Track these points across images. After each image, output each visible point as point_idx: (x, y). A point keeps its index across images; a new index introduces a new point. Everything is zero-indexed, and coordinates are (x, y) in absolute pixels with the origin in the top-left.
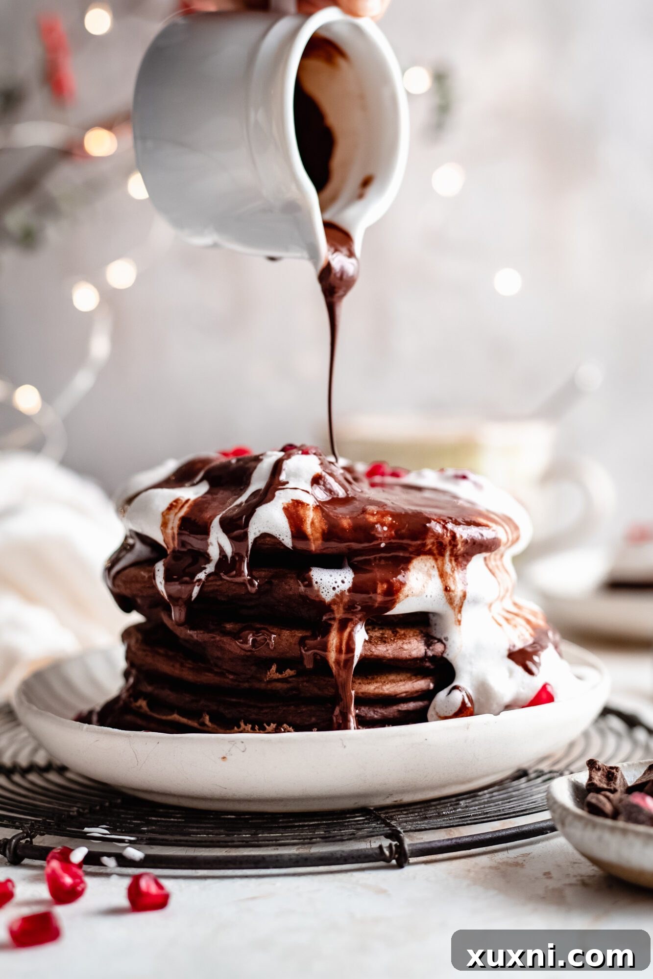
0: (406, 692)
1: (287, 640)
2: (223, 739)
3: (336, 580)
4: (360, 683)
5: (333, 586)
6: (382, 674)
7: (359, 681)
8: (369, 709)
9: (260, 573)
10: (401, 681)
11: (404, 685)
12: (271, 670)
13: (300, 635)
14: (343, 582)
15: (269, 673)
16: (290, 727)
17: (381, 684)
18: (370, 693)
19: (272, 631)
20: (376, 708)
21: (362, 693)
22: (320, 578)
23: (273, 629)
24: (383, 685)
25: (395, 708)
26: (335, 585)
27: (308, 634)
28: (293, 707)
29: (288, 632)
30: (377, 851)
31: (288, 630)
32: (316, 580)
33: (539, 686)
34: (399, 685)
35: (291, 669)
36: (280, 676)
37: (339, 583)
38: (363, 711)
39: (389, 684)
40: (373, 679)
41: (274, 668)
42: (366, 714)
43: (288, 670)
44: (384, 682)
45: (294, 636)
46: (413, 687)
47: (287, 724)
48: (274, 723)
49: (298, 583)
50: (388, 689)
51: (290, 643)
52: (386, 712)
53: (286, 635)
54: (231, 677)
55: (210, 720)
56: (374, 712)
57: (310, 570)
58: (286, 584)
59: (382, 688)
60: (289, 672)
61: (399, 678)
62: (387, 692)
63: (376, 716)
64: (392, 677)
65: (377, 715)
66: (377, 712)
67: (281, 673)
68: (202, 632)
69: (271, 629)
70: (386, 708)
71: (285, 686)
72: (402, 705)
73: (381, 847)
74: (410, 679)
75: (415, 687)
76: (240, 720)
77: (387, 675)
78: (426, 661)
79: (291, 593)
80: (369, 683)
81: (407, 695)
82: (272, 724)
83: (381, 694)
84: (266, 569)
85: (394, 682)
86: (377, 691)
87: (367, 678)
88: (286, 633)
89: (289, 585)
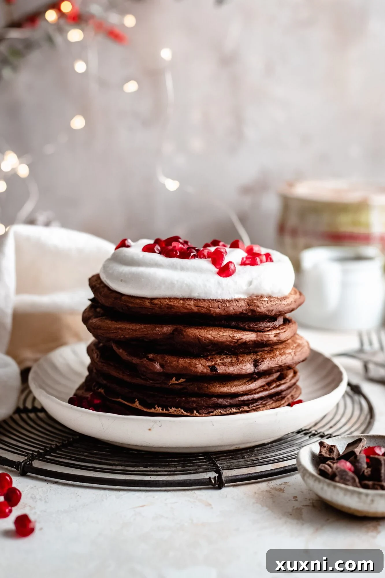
0: (243, 391)
1: (182, 364)
2: (150, 420)
4: (219, 387)
6: (230, 381)
7: (219, 386)
8: (223, 400)
10: (240, 385)
11: (242, 387)
12: (173, 380)
13: (189, 362)
15: (171, 381)
17: (230, 387)
18: (224, 392)
20: (227, 399)
21: (220, 392)
23: (174, 358)
24: (231, 388)
25: (237, 399)
28: (184, 398)
29: (182, 360)
30: (208, 480)
31: (182, 359)
34: (240, 387)
35: (183, 379)
36: (177, 382)
38: (220, 401)
39: (234, 387)
40: (226, 384)
41: (174, 379)
42: (222, 403)
43: (182, 379)
44: (232, 386)
45: (186, 362)
46: (247, 389)
50: (234, 390)
51: (184, 366)
52: (232, 401)
53: (181, 362)
54: (151, 382)
55: (139, 404)
56: (226, 401)
59: (230, 390)
60: (182, 380)
61: (240, 383)
62: (233, 391)
63: (227, 404)
64: (236, 383)
65: (227, 403)
66: (228, 401)
67: (178, 381)
68: (136, 358)
70: (232, 399)
71: (179, 387)
72: (241, 397)
73: (210, 479)
74: (245, 384)
75: (247, 388)
76: (156, 405)
77: (233, 382)
78: (254, 375)
80: (224, 387)
81: (243, 393)
82: (173, 408)
83: (230, 393)
85: (237, 386)
86: (228, 391)
87: (223, 384)
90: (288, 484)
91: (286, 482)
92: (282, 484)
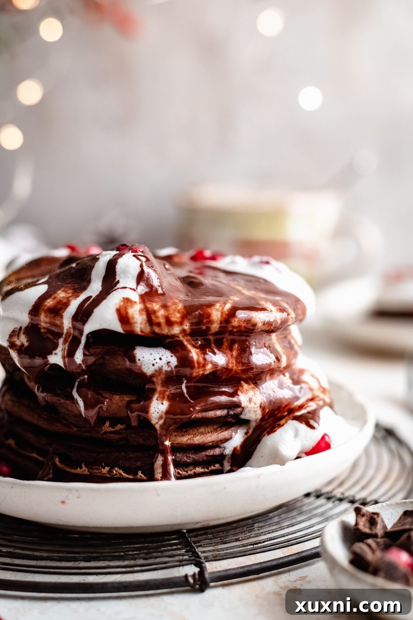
0: (212, 442)
1: (117, 404)
2: (62, 488)
3: (155, 358)
4: (176, 436)
5: (152, 363)
6: (194, 427)
7: (175, 434)
8: (183, 455)
9: (96, 350)
10: (209, 433)
11: (211, 436)
12: (105, 425)
13: (128, 399)
14: (161, 359)
15: (103, 427)
16: (120, 470)
17: (192, 436)
18: (183, 444)
19: (105, 396)
20: (189, 454)
21: (177, 444)
22: (142, 356)
23: (106, 395)
24: (194, 436)
25: (204, 453)
26: (154, 362)
27: (134, 398)
28: (123, 453)
29: (118, 397)
30: (183, 579)
31: (118, 395)
32: (139, 358)
33: (320, 437)
34: (207, 436)
35: (121, 424)
36: (113, 430)
37: (158, 360)
38: (178, 457)
39: (199, 435)
40: (186, 431)
41: (107, 424)
42: (181, 459)
43: (119, 425)
44: (195, 434)
45: (123, 400)
46: (218, 438)
47: (118, 468)
48: (108, 467)
49: (125, 359)
50: (197, 440)
51: (120, 406)
52: (196, 457)
53: (116, 399)
54: (75, 429)
55: (60, 462)
56: (187, 457)
57: (134, 349)
58: (115, 360)
59: (193, 440)
60: (119, 427)
61: (209, 429)
62: (197, 442)
63: (188, 461)
64: (202, 430)
65: (189, 459)
66: (190, 457)
67: (113, 428)
68: (51, 395)
69: (105, 394)
70: (197, 453)
71: (117, 437)
72: (209, 451)
73: (186, 576)
74: (216, 430)
75: (219, 437)
76: (82, 463)
77: (198, 428)
78: (229, 418)
79: (119, 367)
80: (183, 436)
81: (213, 444)
82: (106, 467)
83: (192, 444)
84: (101, 347)
85: (203, 434)
86: (189, 442)
87: (182, 431)
88: (117, 398)
89: (118, 361)
90: (307, 579)
91: (303, 577)
92: (297, 580)
